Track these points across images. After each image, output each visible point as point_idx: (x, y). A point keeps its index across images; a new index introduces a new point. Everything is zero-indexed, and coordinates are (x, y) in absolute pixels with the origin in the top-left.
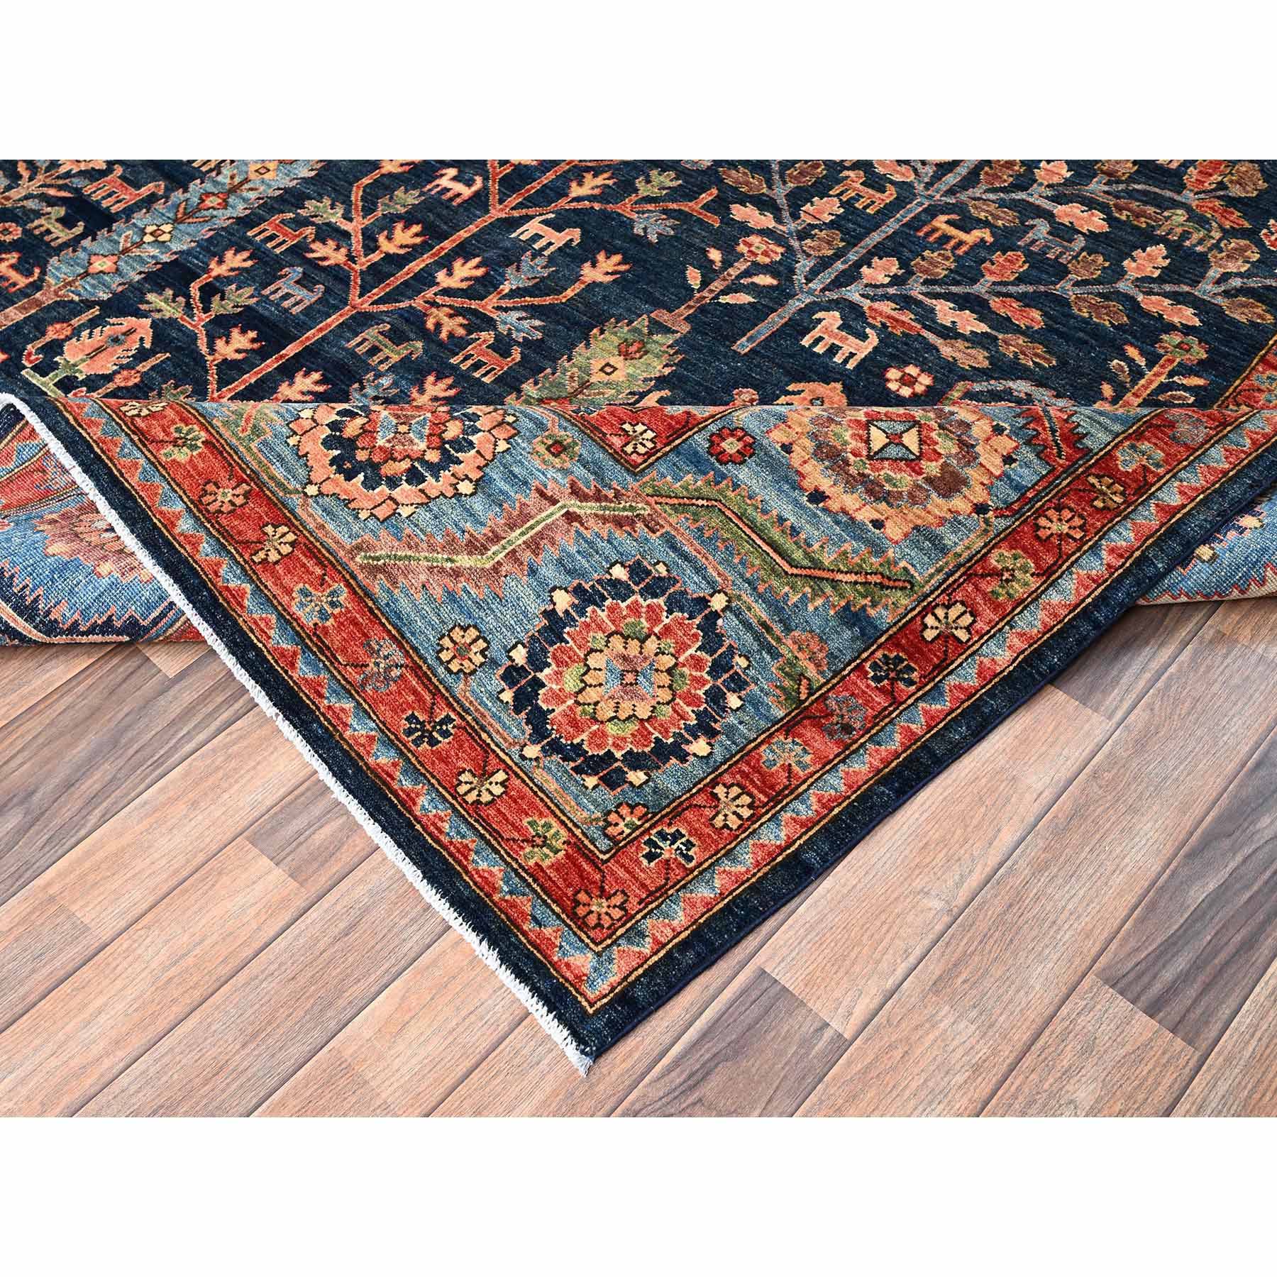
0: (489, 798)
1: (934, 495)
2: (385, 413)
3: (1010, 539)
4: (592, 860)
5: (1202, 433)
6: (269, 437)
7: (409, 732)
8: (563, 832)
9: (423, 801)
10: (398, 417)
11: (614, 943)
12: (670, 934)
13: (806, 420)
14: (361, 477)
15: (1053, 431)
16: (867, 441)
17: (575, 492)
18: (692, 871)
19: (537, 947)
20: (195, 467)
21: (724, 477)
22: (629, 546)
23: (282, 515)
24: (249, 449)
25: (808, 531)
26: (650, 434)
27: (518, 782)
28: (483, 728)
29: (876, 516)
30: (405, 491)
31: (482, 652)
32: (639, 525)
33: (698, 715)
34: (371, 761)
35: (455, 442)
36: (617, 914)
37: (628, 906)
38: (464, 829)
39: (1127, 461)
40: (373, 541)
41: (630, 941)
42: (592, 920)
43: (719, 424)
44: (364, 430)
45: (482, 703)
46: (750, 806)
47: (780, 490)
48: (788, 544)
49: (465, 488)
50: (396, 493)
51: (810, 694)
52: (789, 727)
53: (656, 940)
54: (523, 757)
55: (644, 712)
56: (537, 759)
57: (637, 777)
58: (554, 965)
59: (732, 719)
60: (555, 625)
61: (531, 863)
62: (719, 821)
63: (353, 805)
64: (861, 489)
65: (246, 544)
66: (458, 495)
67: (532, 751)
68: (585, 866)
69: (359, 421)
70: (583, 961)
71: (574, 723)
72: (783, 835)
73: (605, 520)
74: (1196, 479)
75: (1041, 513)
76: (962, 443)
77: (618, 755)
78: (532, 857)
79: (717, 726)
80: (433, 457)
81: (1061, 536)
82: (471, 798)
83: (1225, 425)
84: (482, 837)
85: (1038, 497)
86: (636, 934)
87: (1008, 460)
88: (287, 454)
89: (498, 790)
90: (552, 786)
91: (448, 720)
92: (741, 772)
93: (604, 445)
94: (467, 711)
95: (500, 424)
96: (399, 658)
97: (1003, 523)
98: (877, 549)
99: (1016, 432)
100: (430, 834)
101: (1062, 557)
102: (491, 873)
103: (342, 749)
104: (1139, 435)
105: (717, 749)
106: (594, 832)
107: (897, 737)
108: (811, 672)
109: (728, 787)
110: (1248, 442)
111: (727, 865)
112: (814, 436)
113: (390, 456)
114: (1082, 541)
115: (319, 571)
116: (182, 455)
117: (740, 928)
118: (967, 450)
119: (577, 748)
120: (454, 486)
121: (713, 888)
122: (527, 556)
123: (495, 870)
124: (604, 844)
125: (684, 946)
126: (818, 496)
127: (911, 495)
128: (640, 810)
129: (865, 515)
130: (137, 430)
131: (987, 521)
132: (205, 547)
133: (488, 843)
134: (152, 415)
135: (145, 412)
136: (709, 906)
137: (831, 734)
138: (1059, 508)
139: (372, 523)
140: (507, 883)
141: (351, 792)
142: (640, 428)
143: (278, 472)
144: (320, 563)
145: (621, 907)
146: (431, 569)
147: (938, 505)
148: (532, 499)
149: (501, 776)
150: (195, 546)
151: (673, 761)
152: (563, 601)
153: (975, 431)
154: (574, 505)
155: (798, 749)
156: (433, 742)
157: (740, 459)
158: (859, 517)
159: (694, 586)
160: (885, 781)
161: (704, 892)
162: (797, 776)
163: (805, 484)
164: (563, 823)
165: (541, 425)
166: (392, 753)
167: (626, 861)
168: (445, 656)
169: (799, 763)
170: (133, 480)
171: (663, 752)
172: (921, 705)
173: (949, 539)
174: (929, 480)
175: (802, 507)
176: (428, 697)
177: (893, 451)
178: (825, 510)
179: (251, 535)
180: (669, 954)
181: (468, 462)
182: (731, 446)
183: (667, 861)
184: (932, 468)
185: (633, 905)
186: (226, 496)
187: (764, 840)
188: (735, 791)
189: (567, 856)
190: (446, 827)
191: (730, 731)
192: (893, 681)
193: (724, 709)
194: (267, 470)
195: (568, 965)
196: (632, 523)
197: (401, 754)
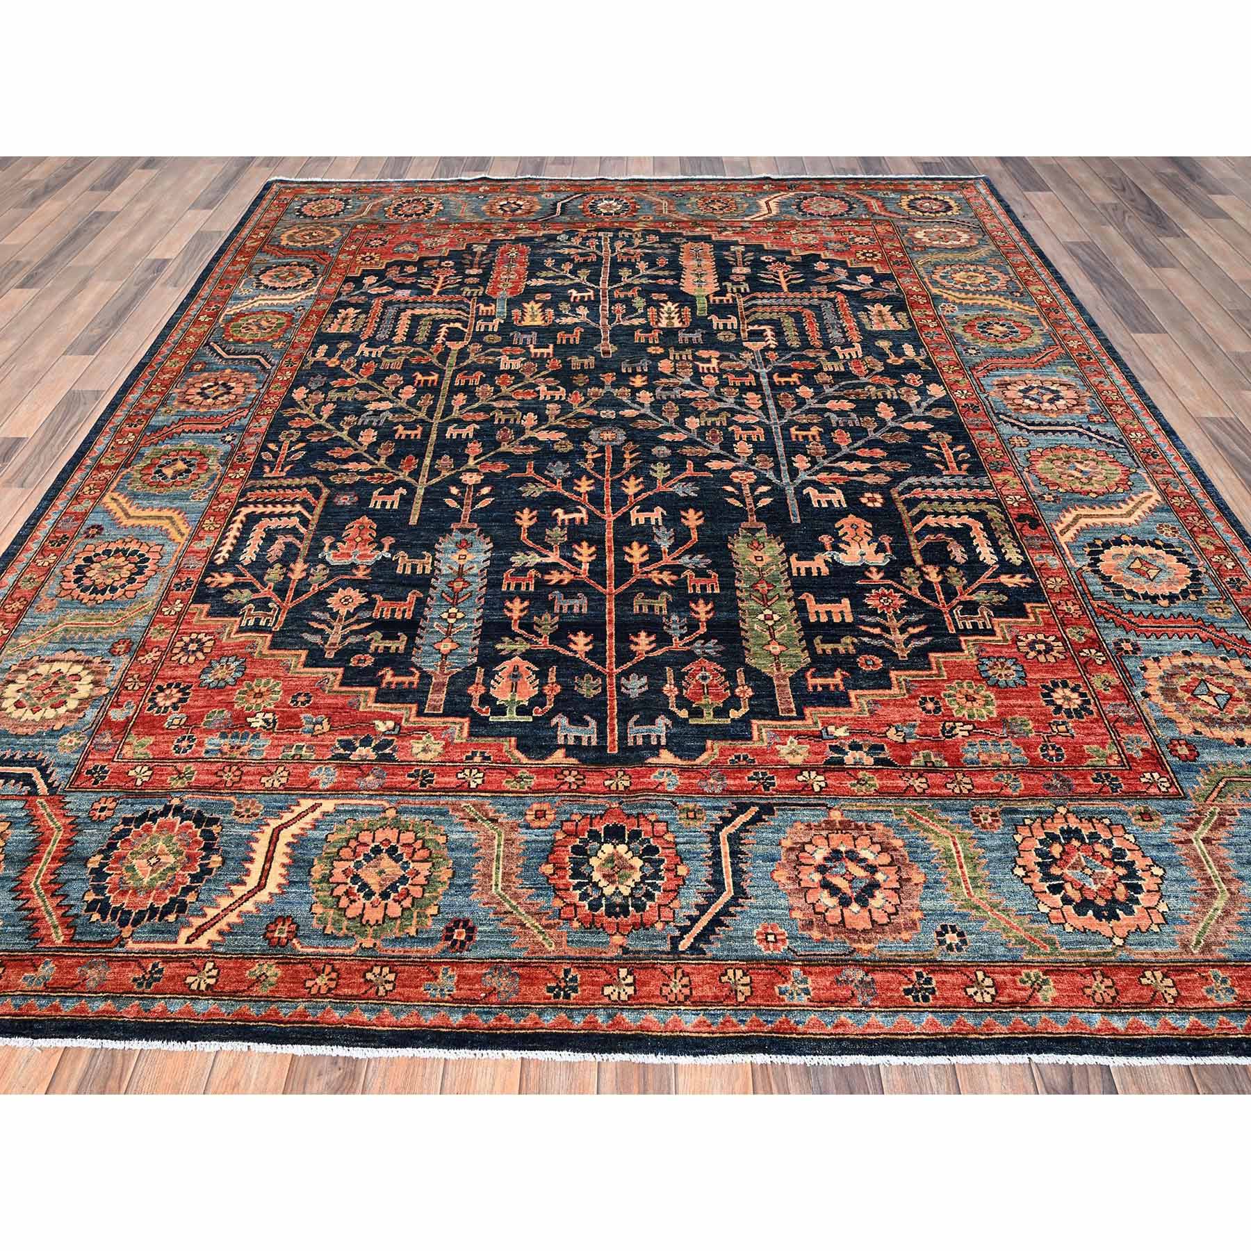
14: (1119, 912)
17: (1186, 828)
20: (1065, 990)
23: (1133, 967)
24: (1064, 954)
30: (1145, 899)
35: (1114, 856)
40: (1182, 936)
44: (1079, 889)
49: (1157, 871)
50: (1144, 904)
65: (1154, 999)
66: (1162, 878)
80: (1121, 871)
116: (1050, 992)
120: (1153, 875)
122: (1229, 875)
130: (1010, 1004)
143: (1093, 949)
144: (1188, 971)
146: (1218, 922)
148: (1183, 849)
150: (1142, 1027)
154: (1198, 835)
179: (1146, 993)
181: (1135, 858)
186: (1100, 987)
194: (1089, 955)
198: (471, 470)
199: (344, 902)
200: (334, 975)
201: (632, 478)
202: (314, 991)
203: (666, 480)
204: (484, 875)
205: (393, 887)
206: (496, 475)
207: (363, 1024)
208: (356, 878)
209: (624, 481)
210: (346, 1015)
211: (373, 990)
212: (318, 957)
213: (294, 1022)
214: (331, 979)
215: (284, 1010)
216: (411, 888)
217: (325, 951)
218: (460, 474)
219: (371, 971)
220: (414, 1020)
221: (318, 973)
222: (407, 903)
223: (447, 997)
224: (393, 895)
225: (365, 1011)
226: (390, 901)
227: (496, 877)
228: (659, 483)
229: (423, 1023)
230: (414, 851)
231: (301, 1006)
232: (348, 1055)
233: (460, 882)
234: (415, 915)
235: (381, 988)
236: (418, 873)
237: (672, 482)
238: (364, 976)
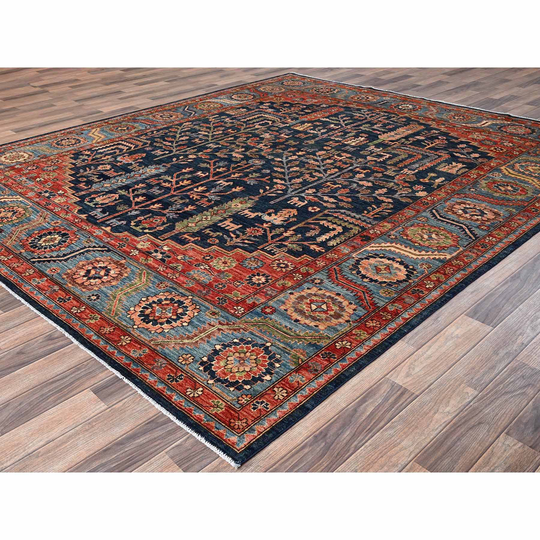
0: (197, 395)
1: (333, 319)
2: (157, 307)
3: (358, 328)
4: (234, 410)
5: (413, 301)
6: (121, 315)
7: (169, 379)
8: (223, 403)
9: (175, 397)
10: (162, 308)
11: (245, 433)
12: (263, 429)
13: (291, 303)
14: (151, 323)
15: (367, 303)
16: (311, 308)
17: (220, 323)
18: (269, 411)
19: (218, 436)
20: (97, 324)
21: (267, 317)
22: (239, 335)
23: (126, 333)
24: (115, 319)
25: (294, 329)
26: (242, 309)
27: (207, 390)
28: (194, 377)
29: (315, 324)
30: (165, 326)
31: (193, 359)
32: (241, 330)
33: (266, 369)
34: (156, 387)
35: (181, 314)
36: (245, 425)
37: (248, 422)
38: (189, 404)
39: (391, 308)
40: (156, 338)
41: (249, 432)
42: (236, 427)
43: (264, 305)
44: (151, 312)
45: (193, 370)
46: (286, 393)
47: (285, 320)
48: (289, 332)
49: (185, 324)
50: (163, 326)
51: (302, 362)
52: (297, 371)
53: (258, 431)
54: (208, 384)
55: (247, 369)
56: (213, 384)
57: (248, 387)
58: (224, 440)
59: (277, 370)
60: (216, 352)
61: (214, 412)
62: (276, 397)
63: (151, 400)
64: (310, 318)
65: (115, 341)
66: (183, 326)
67: (211, 382)
68: (232, 412)
69: (150, 310)
70: (234, 439)
71: (224, 373)
72: (298, 400)
73: (230, 330)
74: (413, 311)
75: (367, 321)
76: (339, 307)
77: (240, 381)
78: (214, 411)
79: (273, 372)
80: (174, 317)
81: (373, 326)
82: (192, 395)
83: (419, 298)
84: (196, 406)
85: (365, 318)
86: (252, 430)
87: (354, 310)
88: (127, 319)
89: (200, 393)
90: (218, 391)
91: (182, 375)
92: (282, 384)
93: (228, 312)
94: (188, 373)
95: (195, 309)
96: (165, 362)
97: (355, 324)
98: (317, 331)
99: (356, 304)
100: (178, 407)
101: (374, 331)
102: (200, 416)
103: (146, 385)
104: (394, 302)
105: (273, 378)
106: (234, 403)
107: (333, 372)
108: (302, 357)
109: (278, 388)
110: (427, 302)
111: (280, 409)
112: (294, 307)
113: (160, 318)
114: (380, 327)
115: (139, 346)
116: (93, 322)
117: (287, 427)
118: (342, 309)
119: (227, 380)
120: (182, 324)
121: (276, 416)
122: (206, 339)
123: (201, 415)
124: (238, 406)
125: (268, 432)
126: (297, 321)
127: (326, 319)
128: (249, 396)
129: (312, 324)
130: (77, 316)
131: (350, 324)
132: (102, 343)
133: (198, 408)
134: (82, 312)
135: (79, 311)
136: (276, 421)
137: (311, 372)
138: (372, 320)
139: (155, 334)
140: (206, 418)
141: (149, 396)
142: (239, 308)
143: (124, 323)
144: (139, 344)
145: (246, 423)
146: (176, 344)
147: (334, 321)
148: (207, 326)
149: (201, 389)
150: (98, 342)
151: (259, 382)
152: (218, 347)
153: (344, 304)
154: (220, 327)
155: (301, 377)
156: (177, 381)
157: (272, 313)
158: (310, 325)
159: (260, 342)
160: (331, 383)
161: (273, 417)
162: (301, 384)
163: (293, 318)
164: (223, 401)
165: (208, 308)
166: (163, 385)
167: (246, 410)
168: (180, 361)
169: (301, 380)
170: (77, 328)
171: (255, 380)
172: (339, 363)
173: (339, 328)
174: (331, 315)
175: (292, 323)
176: (175, 371)
177: (319, 310)
178: (300, 324)
179: (116, 339)
180: (264, 435)
181: (186, 318)
182: (268, 310)
183: (260, 409)
184: (332, 313)
185: (250, 422)
186: (108, 329)
187: (292, 402)
188: (281, 389)
189: (226, 410)
190: (183, 404)
191: (277, 373)
192: (329, 358)
193: (274, 367)
194: (120, 323)
195: (229, 440)
196: (239, 330)
197: (166, 385)
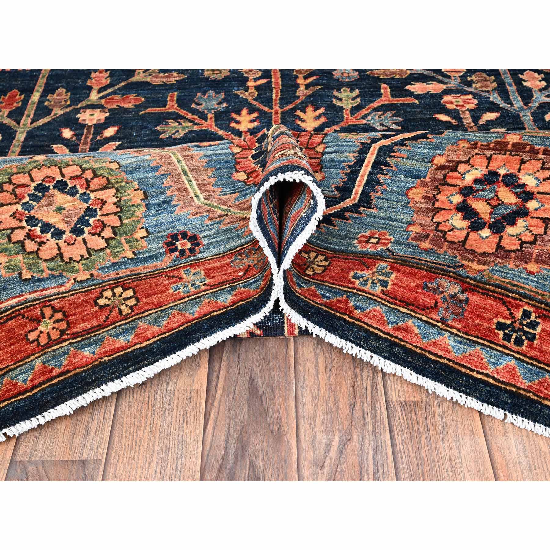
198: (93, 107)
199: (30, 246)
200: (59, 316)
201: (310, 109)
202: (43, 341)
203: (355, 110)
204: (179, 189)
205: (82, 221)
206: (126, 110)
207: (123, 348)
208: (32, 221)
209: (299, 113)
210: (97, 349)
211: (115, 312)
212: (30, 305)
213: (40, 384)
214: (58, 321)
215: (21, 378)
216: (104, 219)
217: (33, 296)
218: (78, 111)
219: (101, 296)
220: (179, 318)
221: (38, 320)
222: (107, 233)
223: (203, 288)
224: (86, 230)
225: (118, 335)
226: (86, 235)
227: (193, 188)
228: (346, 115)
229: (191, 317)
230: (88, 182)
231: (38, 364)
232: (124, 386)
233: (156, 201)
234: (123, 241)
235: (123, 307)
236: (104, 202)
237: (364, 112)
238: (96, 304)
